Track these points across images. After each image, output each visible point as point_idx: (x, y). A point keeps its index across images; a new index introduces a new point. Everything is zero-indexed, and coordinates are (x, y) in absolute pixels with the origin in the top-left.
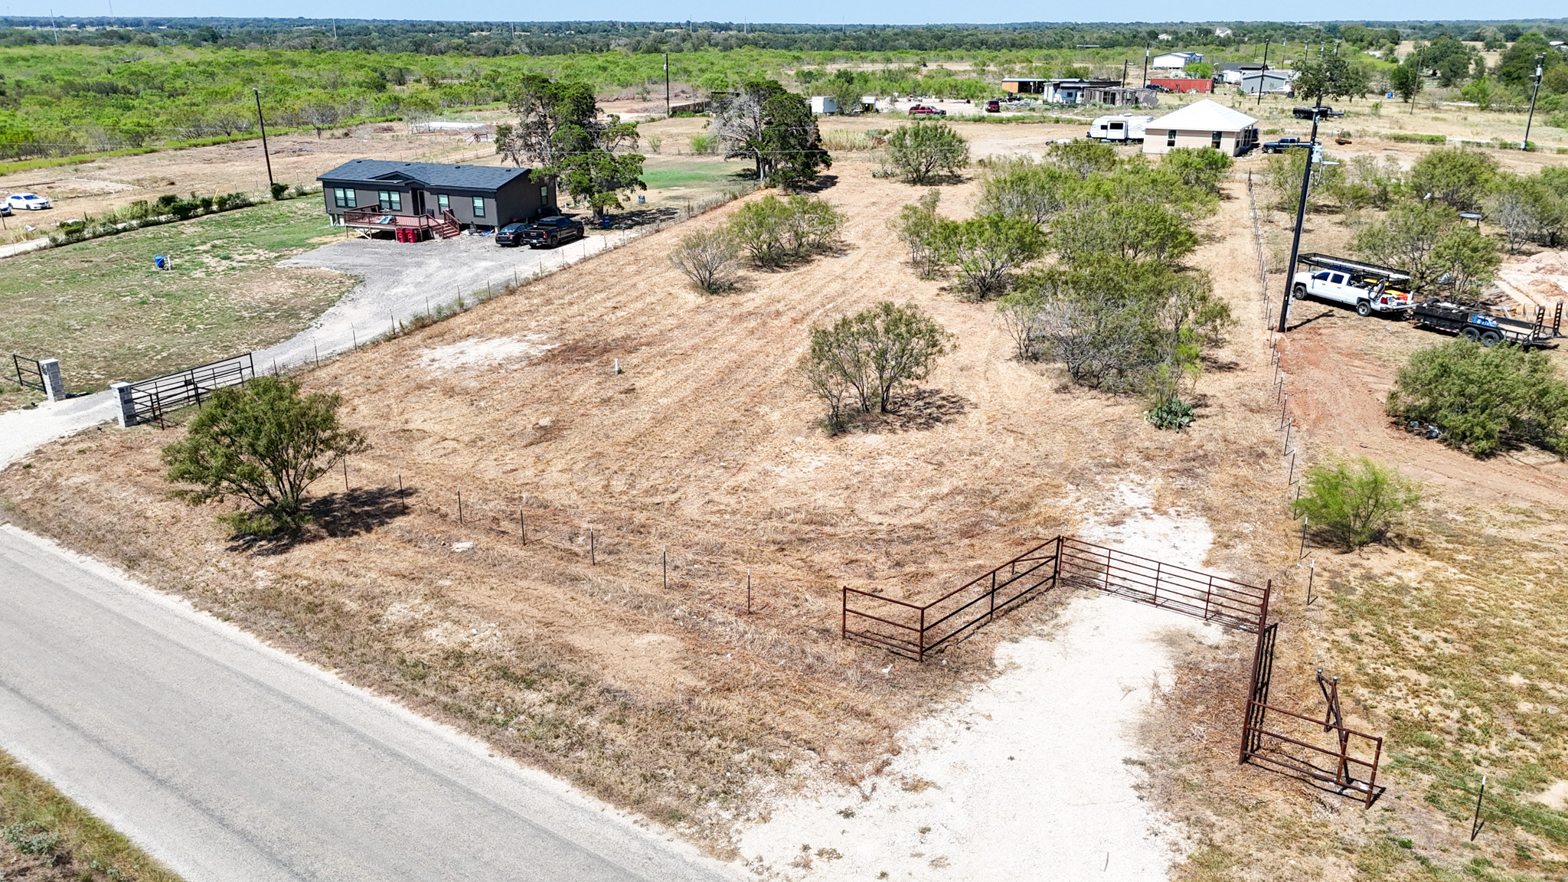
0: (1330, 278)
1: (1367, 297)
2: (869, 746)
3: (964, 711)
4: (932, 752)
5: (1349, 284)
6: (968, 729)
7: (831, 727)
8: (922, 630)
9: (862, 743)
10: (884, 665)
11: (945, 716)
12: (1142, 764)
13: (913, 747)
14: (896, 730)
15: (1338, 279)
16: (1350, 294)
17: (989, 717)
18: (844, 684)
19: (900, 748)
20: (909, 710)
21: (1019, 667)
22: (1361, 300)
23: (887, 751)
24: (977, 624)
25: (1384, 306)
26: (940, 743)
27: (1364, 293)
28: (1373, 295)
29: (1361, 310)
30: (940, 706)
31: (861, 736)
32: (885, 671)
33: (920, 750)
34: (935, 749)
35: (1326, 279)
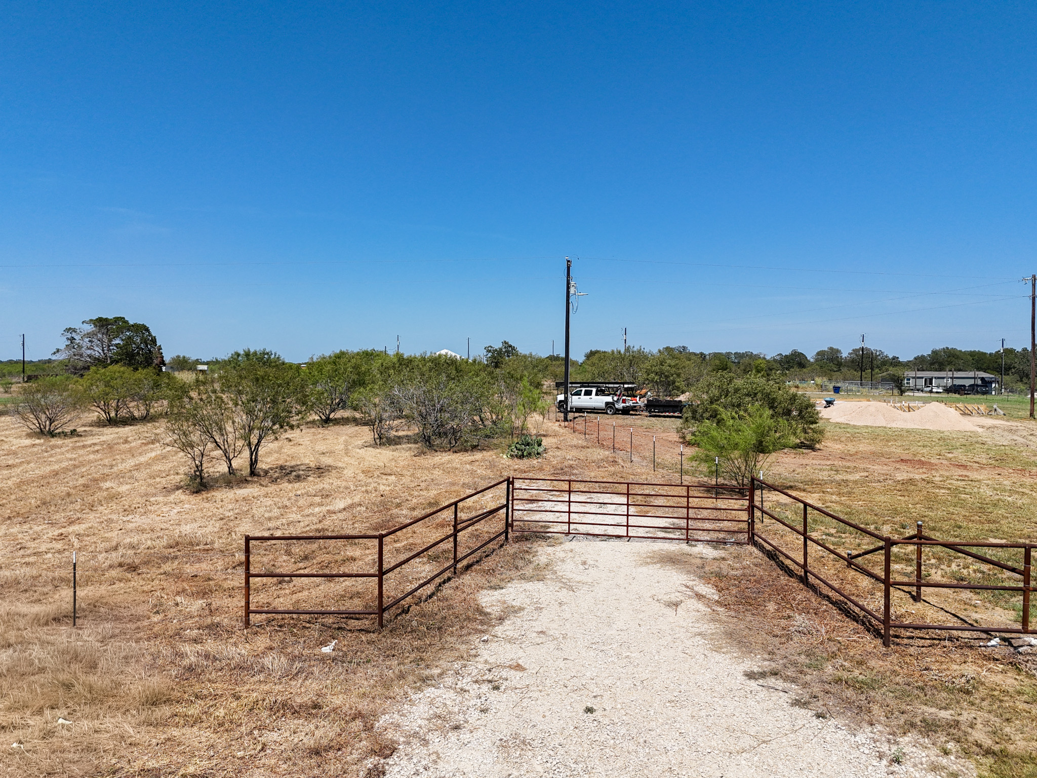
0: (583, 393)
1: (611, 401)
2: (331, 754)
3: (475, 668)
4: (453, 736)
5: (597, 395)
6: (496, 688)
7: (246, 741)
8: (381, 574)
9: (316, 752)
10: (324, 643)
11: (449, 680)
12: (775, 674)
13: (415, 735)
14: (374, 715)
15: (588, 393)
16: (599, 401)
17: (519, 667)
18: (262, 677)
19: (393, 742)
20: (387, 685)
21: (521, 609)
22: (607, 404)
23: (373, 752)
24: (438, 580)
25: (624, 405)
26: (461, 717)
27: (609, 399)
28: (616, 398)
29: (609, 411)
30: (436, 671)
31: (310, 742)
32: (326, 650)
33: (429, 737)
34: (457, 728)
35: (580, 395)
